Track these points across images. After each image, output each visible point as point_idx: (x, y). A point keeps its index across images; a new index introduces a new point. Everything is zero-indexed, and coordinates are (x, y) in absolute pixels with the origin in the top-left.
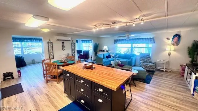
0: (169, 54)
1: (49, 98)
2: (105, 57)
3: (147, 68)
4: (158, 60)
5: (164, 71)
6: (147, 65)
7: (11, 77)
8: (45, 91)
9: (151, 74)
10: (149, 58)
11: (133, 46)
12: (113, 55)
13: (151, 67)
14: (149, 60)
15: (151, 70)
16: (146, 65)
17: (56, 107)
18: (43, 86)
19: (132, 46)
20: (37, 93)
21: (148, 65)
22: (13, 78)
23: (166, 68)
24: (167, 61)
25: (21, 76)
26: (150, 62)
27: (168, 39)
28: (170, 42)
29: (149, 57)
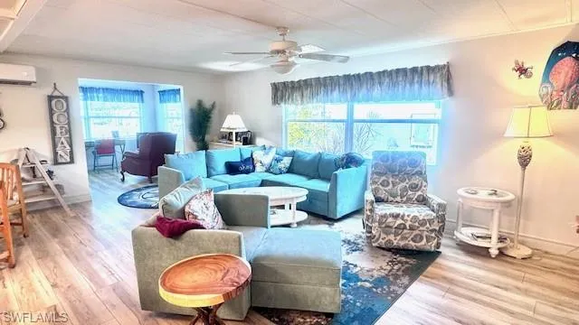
0: (525, 160)
2: (221, 167)
3: (392, 237)
4: (461, 192)
5: (494, 252)
6: (390, 220)
9: (406, 272)
10: (416, 180)
11: (356, 117)
12: (267, 160)
13: (412, 228)
14: (415, 188)
15: (413, 245)
16: (385, 216)
19: (350, 112)
21: (396, 216)
23: (501, 239)
24: (510, 197)
26: (423, 201)
27: (522, 71)
28: (532, 87)
29: (420, 173)
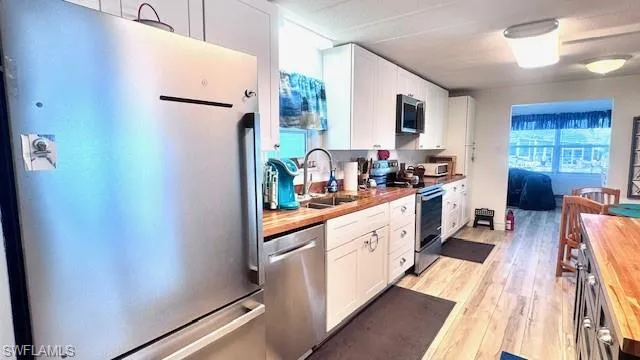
1: (518, 312)
7: (488, 223)
8: (527, 291)
17: (509, 340)
18: (538, 276)
20: (504, 284)
22: (491, 227)
25: (512, 229)
